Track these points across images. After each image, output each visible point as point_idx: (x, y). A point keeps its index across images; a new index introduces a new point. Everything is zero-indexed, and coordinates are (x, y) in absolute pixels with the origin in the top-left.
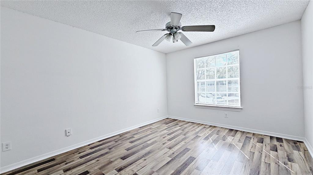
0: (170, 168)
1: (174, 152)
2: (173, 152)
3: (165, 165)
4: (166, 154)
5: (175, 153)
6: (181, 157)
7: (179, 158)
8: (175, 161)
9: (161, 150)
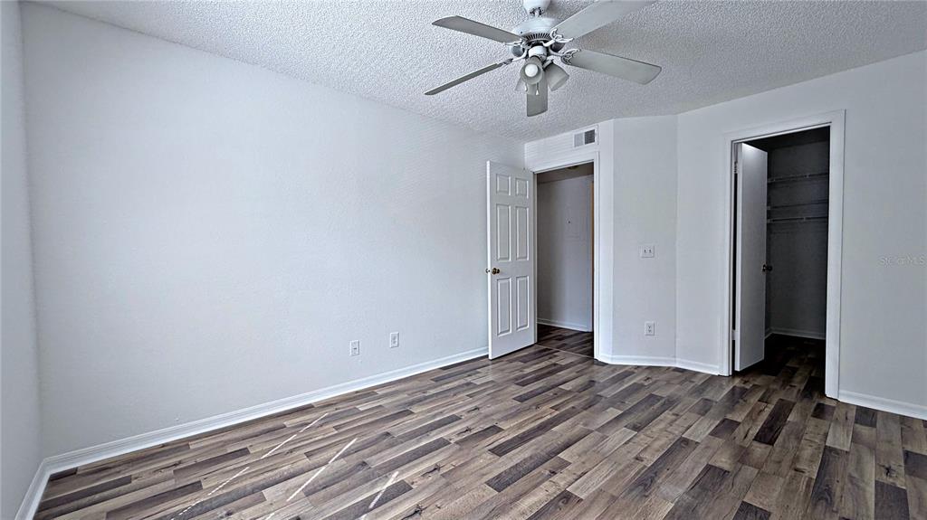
0: (562, 435)
1: (550, 476)
2: (555, 478)
3: (576, 442)
4: (579, 473)
5: (547, 472)
6: (531, 457)
7: (536, 455)
8: (548, 449)
9: (600, 491)
